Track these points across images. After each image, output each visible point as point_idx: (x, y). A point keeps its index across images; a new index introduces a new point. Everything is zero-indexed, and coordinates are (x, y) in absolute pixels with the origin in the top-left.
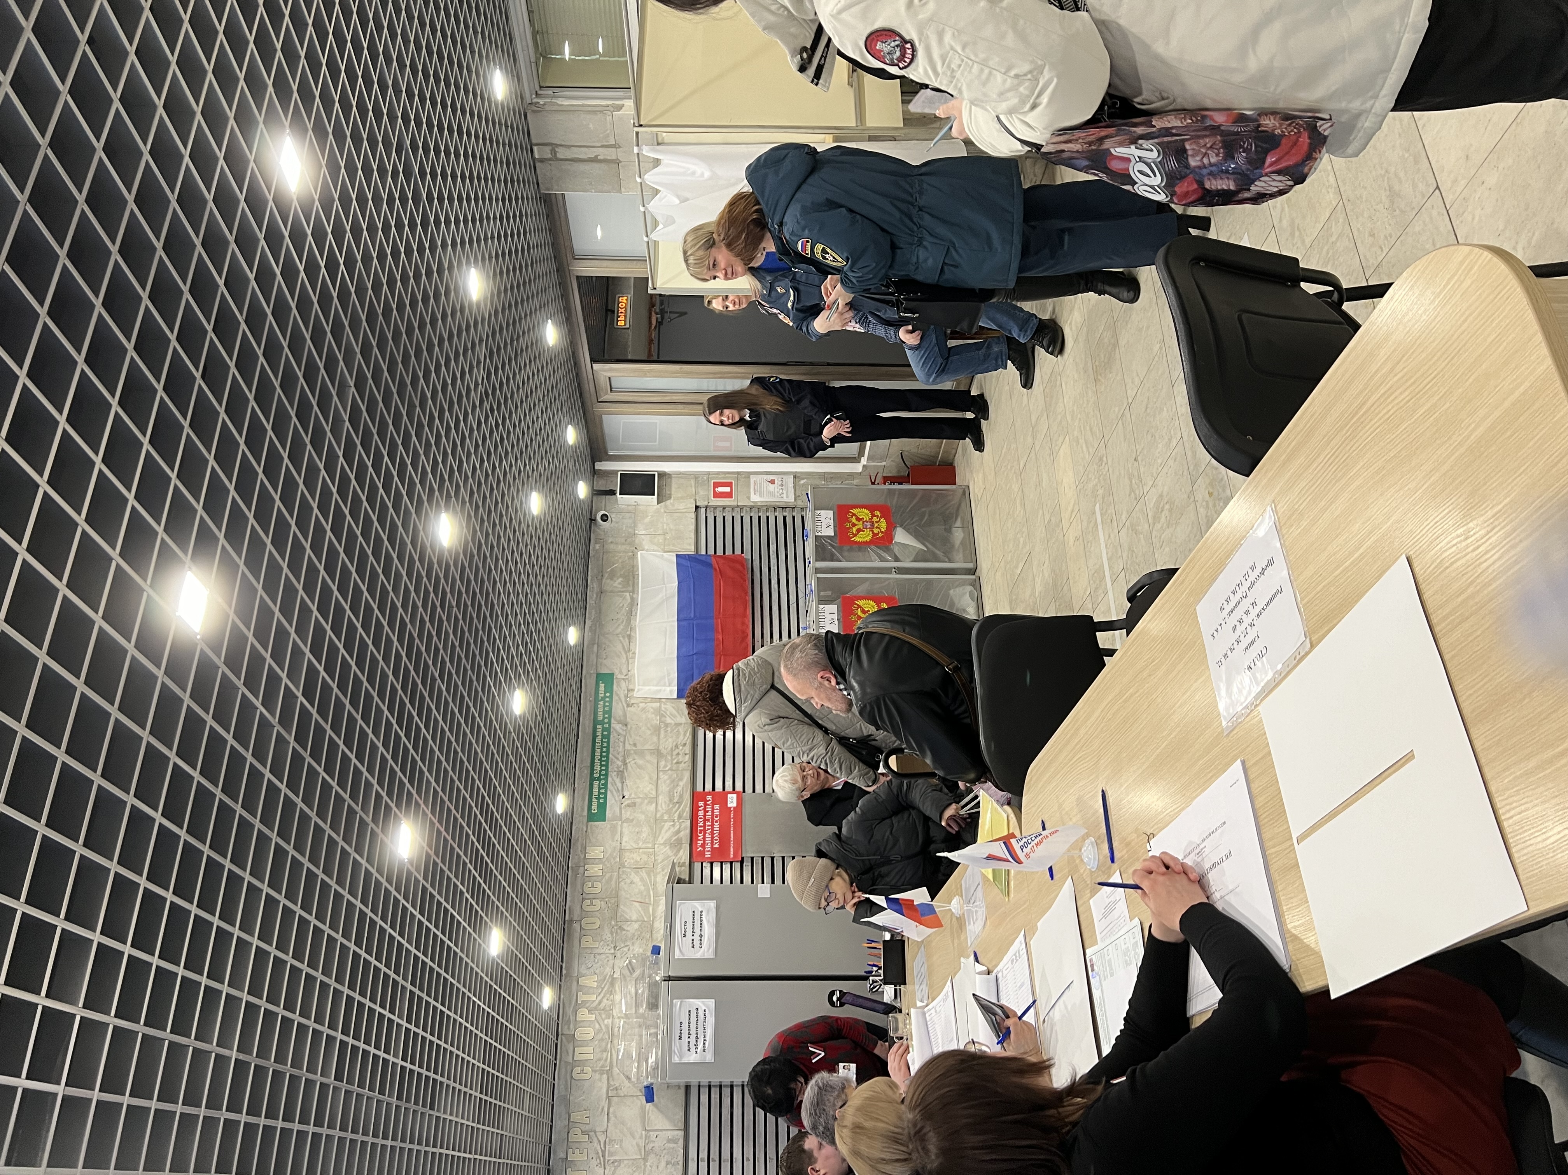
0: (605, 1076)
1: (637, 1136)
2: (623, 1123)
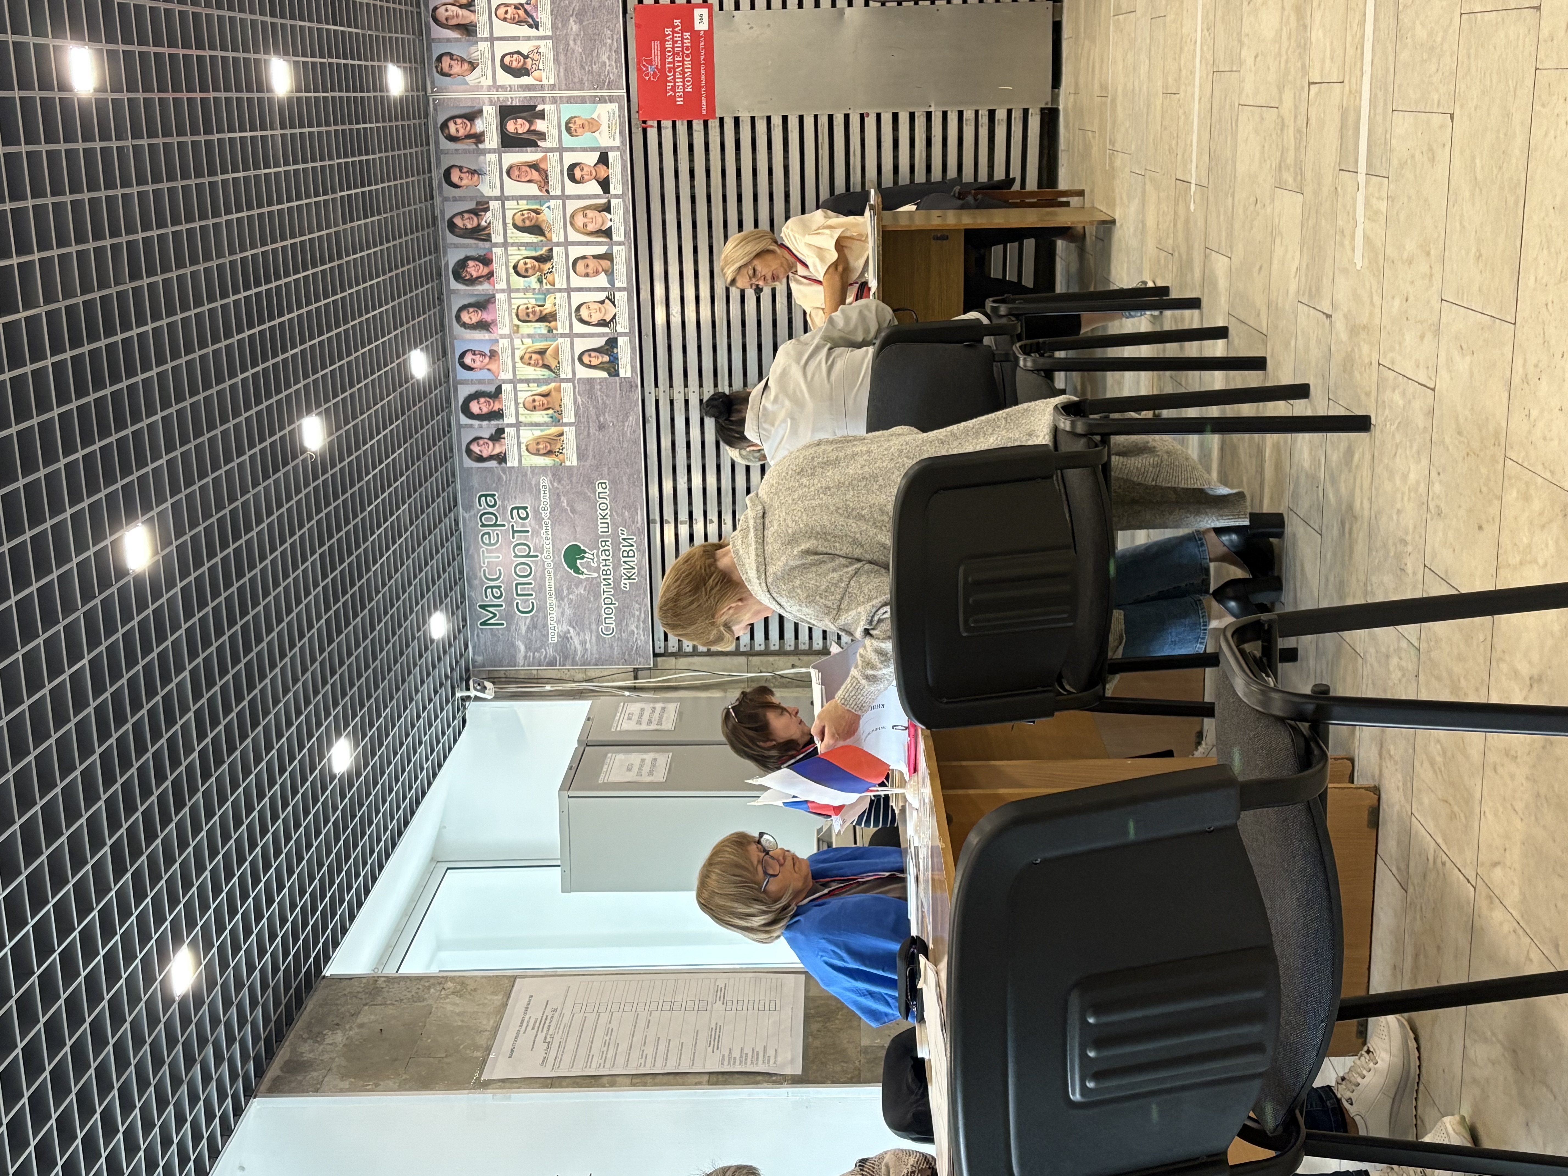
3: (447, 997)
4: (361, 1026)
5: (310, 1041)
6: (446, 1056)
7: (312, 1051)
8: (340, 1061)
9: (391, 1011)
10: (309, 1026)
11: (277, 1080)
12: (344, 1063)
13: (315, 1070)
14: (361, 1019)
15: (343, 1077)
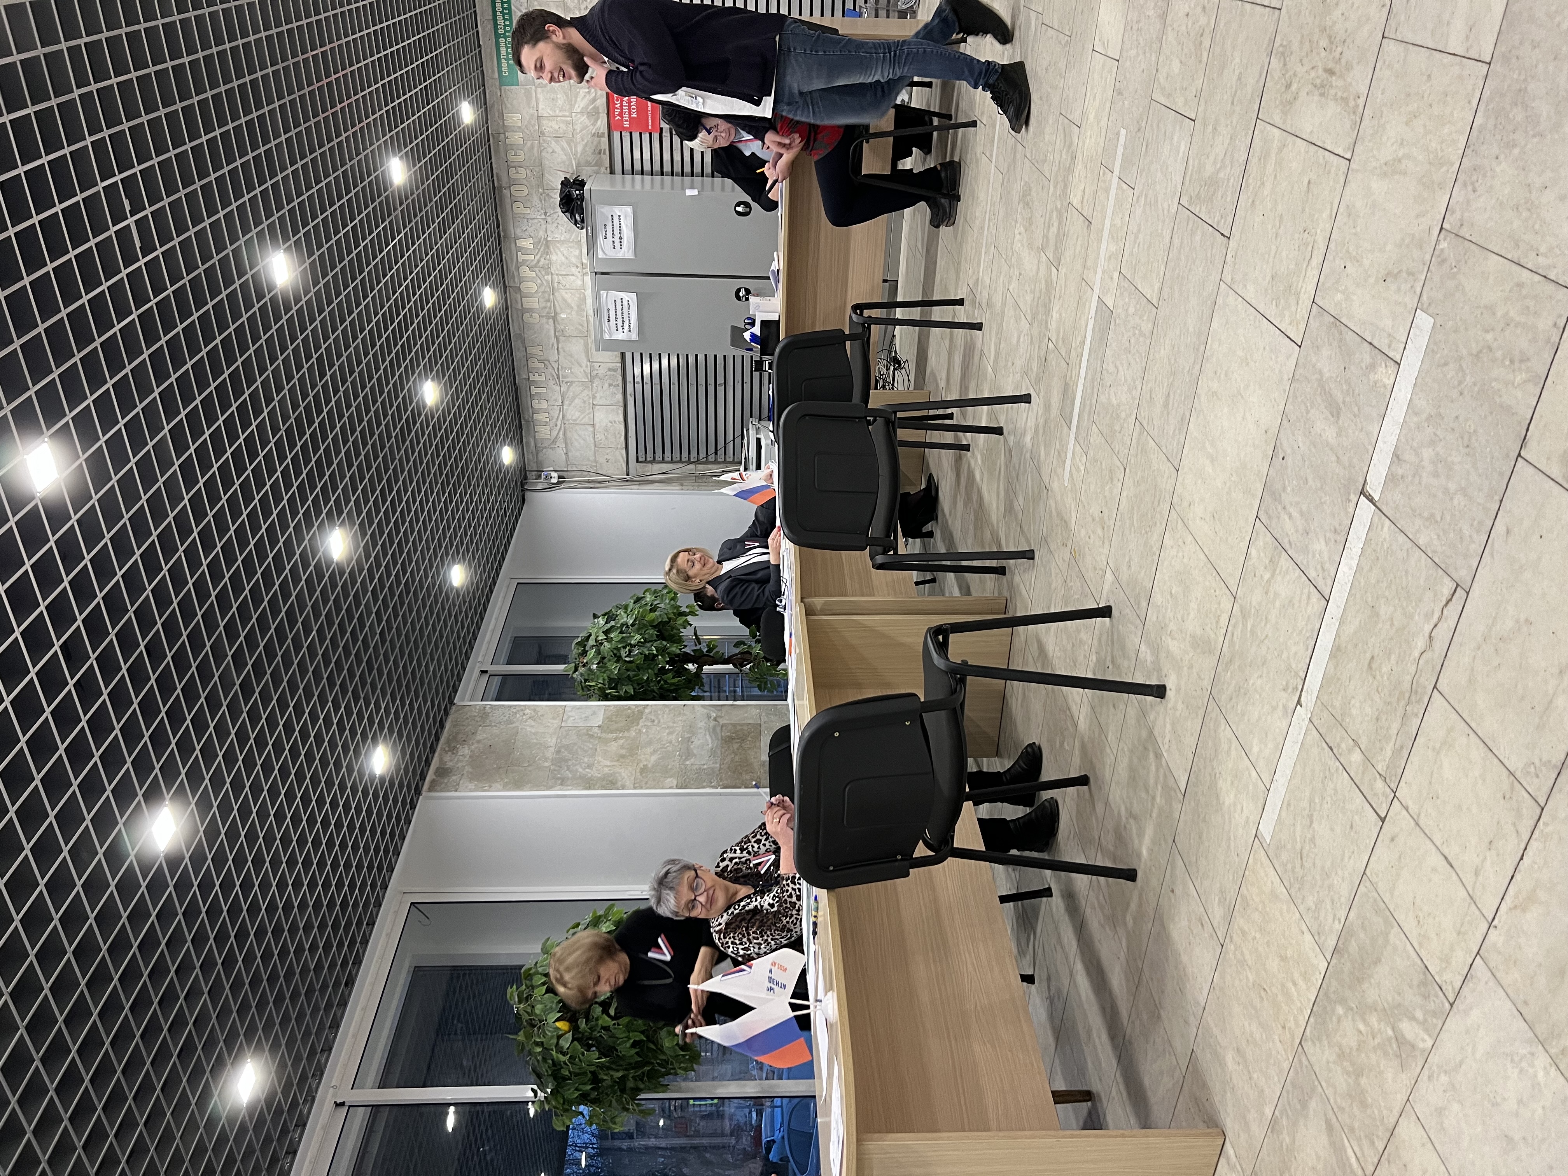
0: (551, 321)
1: (584, 365)
2: (571, 356)
3: (526, 721)
4: (479, 742)
5: (450, 753)
6: (529, 766)
7: (451, 761)
8: (468, 769)
9: (495, 731)
10: (448, 742)
11: (433, 782)
12: (470, 770)
13: (454, 775)
14: (479, 737)
15: (471, 780)
